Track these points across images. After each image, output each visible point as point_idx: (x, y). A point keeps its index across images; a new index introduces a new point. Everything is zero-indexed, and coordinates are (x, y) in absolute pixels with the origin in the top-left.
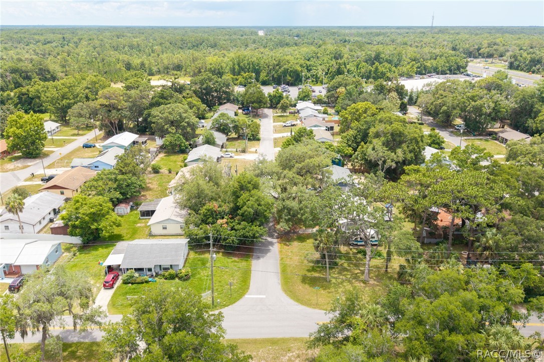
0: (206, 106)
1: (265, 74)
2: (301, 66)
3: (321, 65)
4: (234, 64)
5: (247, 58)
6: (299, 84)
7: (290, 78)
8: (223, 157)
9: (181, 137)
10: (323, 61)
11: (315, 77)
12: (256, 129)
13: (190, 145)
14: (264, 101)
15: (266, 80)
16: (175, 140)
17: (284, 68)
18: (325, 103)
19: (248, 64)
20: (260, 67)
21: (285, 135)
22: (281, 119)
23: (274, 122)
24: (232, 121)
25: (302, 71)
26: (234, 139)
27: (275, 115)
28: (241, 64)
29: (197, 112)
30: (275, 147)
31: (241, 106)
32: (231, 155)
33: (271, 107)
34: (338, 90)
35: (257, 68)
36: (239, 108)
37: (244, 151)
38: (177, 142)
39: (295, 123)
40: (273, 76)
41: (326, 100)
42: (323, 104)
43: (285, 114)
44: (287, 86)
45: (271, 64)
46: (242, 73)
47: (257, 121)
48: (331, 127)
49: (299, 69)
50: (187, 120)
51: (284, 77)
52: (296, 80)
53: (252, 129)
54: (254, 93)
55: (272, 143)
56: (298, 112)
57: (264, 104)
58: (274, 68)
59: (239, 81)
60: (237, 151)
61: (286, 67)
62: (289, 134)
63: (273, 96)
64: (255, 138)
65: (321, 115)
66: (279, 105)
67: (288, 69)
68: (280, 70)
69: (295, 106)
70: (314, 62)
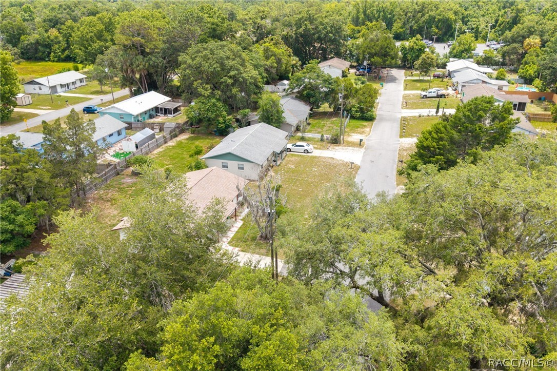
0: (297, 59)
1: (400, 25)
2: (456, 13)
3: (483, 16)
4: (358, 12)
5: (377, 3)
6: (448, 40)
7: (437, 31)
8: (289, 150)
9: (220, 104)
10: (488, 10)
11: (474, 31)
12: (369, 99)
13: (237, 120)
14: (392, 53)
15: (400, 32)
16: (208, 110)
17: (429, 16)
18: (496, 63)
19: (377, 11)
20: (394, 16)
21: (425, 112)
22: (418, 84)
23: (405, 89)
24: (325, 81)
25: (455, 21)
26: (325, 115)
27: (409, 78)
28: (368, 12)
29: (275, 65)
30: (401, 136)
31: (355, 64)
32: (306, 148)
33: (403, 67)
34: (527, 41)
35: (389, 16)
36: (352, 67)
37: (335, 141)
38: (210, 114)
39: (444, 92)
40: (411, 28)
41: (499, 58)
42: (493, 65)
43: (426, 78)
44: (431, 42)
45: (410, 10)
46: (368, 23)
47: (375, 86)
48: (520, 103)
49: (453, 17)
50: (232, 73)
51: (427, 28)
52: (445, 34)
53: (361, 97)
54: (377, 41)
55: (396, 127)
56: (450, 75)
57: (393, 58)
58: (414, 16)
59: (361, 33)
60: (322, 140)
61: (432, 13)
62: (433, 112)
63: (409, 49)
64: (365, 115)
65: (494, 82)
66: (418, 63)
67: (435, 18)
68: (423, 19)
69: (444, 66)
70: (474, 12)
